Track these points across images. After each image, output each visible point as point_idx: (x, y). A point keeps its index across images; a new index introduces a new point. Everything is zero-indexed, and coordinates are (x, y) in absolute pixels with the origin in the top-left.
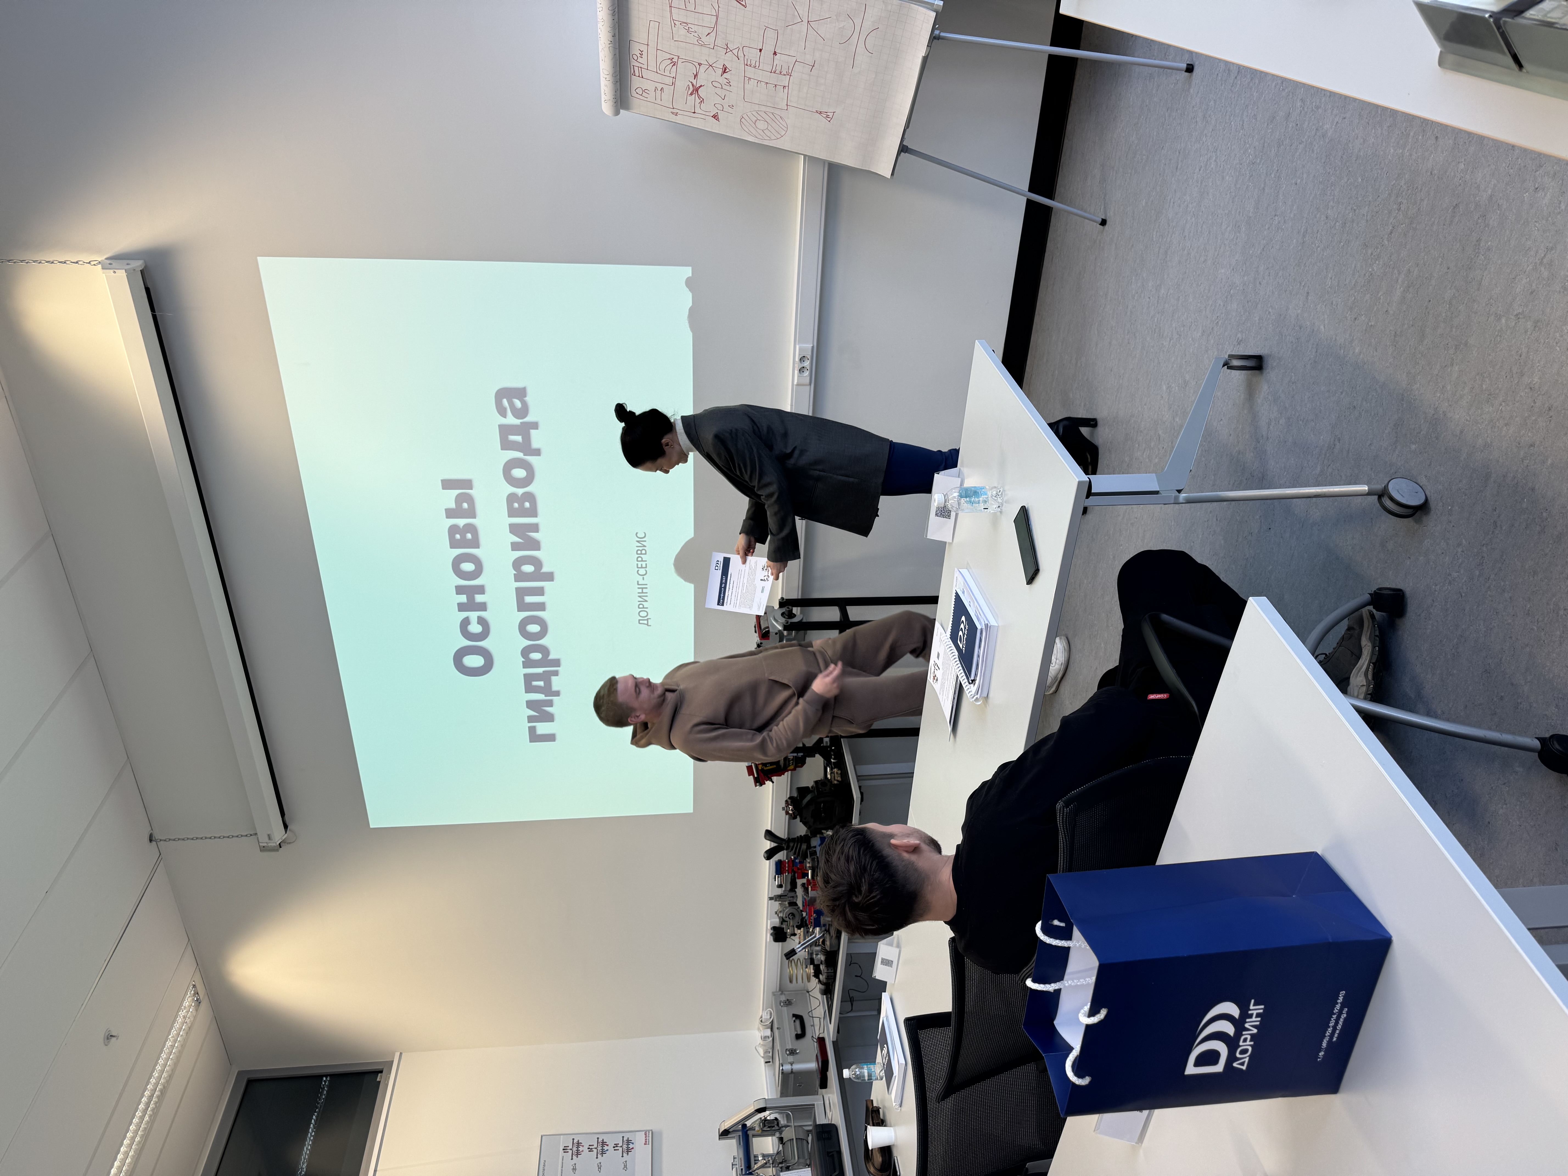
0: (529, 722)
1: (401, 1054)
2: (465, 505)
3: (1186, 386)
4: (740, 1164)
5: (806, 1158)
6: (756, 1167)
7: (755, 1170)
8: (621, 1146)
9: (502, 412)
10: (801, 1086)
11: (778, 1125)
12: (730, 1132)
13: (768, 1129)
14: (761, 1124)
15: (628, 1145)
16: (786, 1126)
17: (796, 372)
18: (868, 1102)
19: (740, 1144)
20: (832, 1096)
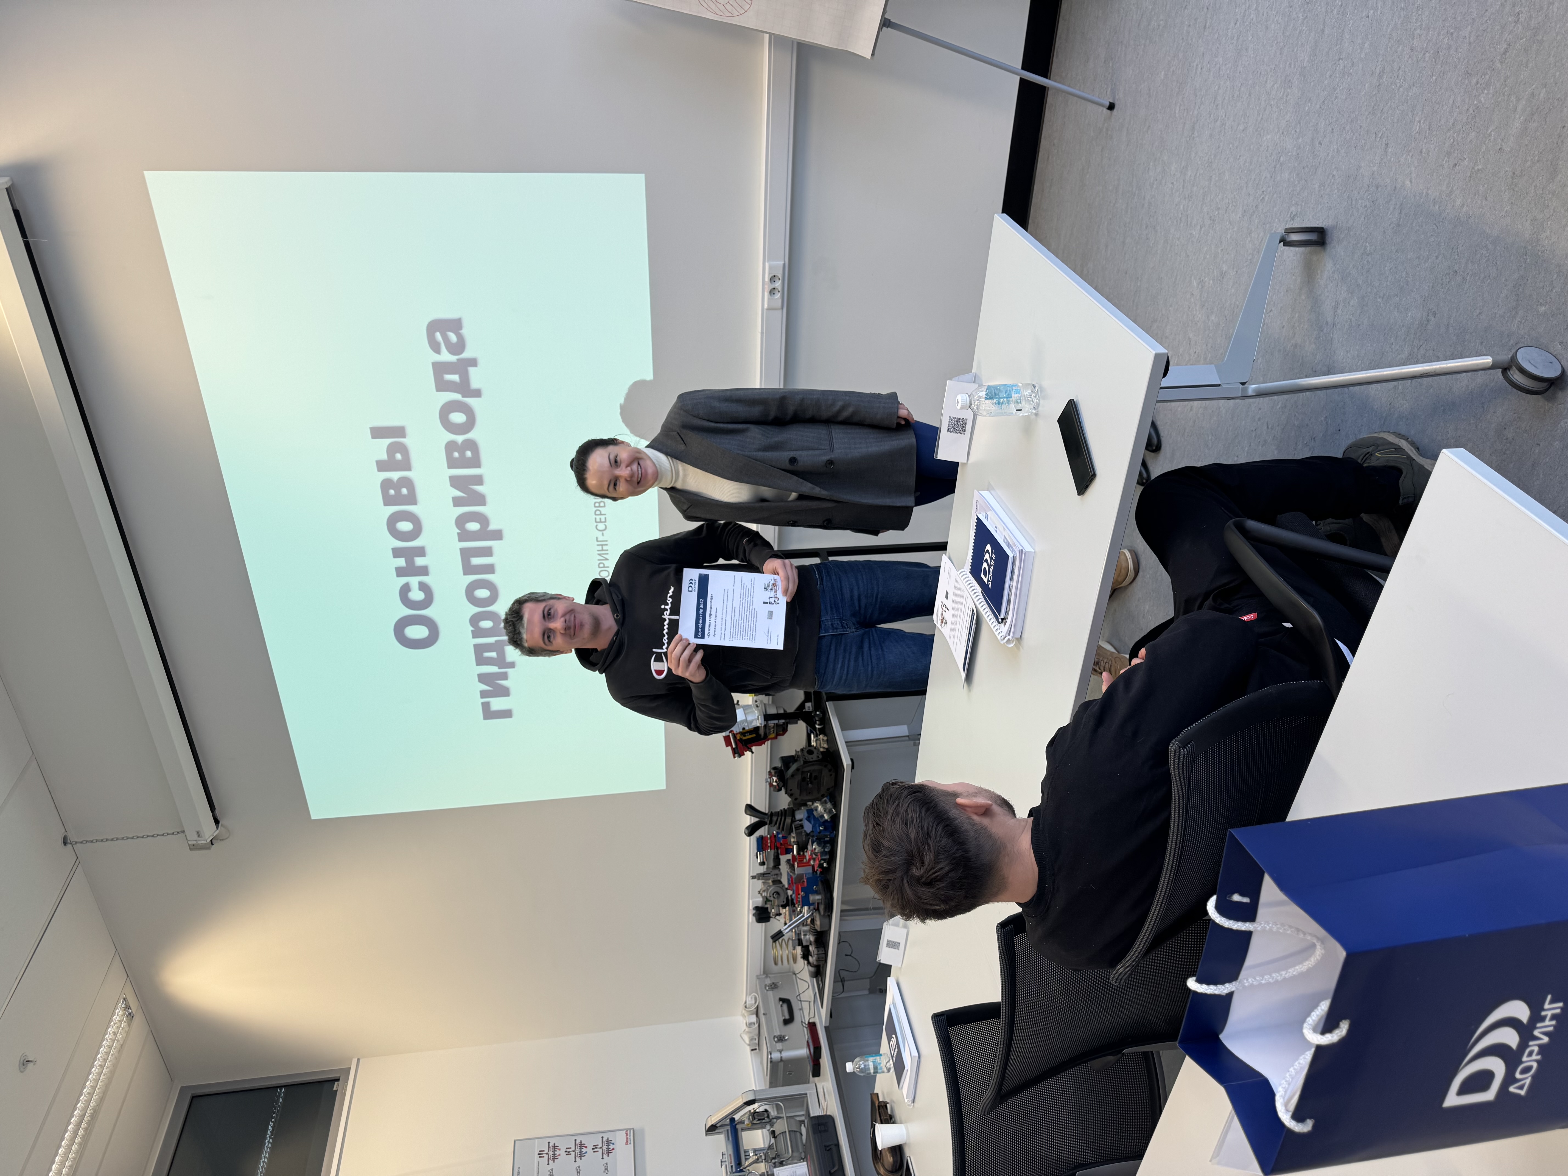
0: (482, 697)
1: (359, 1060)
2: (399, 456)
3: (1223, 278)
4: (730, 1160)
5: (801, 1151)
6: (747, 1163)
7: (747, 1167)
8: (601, 1148)
9: (436, 349)
10: (791, 1074)
11: (768, 1117)
12: (717, 1127)
13: (759, 1122)
14: (751, 1117)
15: (608, 1145)
16: (777, 1118)
17: (766, 294)
18: (873, 1096)
19: (729, 1139)
20: (827, 1083)
